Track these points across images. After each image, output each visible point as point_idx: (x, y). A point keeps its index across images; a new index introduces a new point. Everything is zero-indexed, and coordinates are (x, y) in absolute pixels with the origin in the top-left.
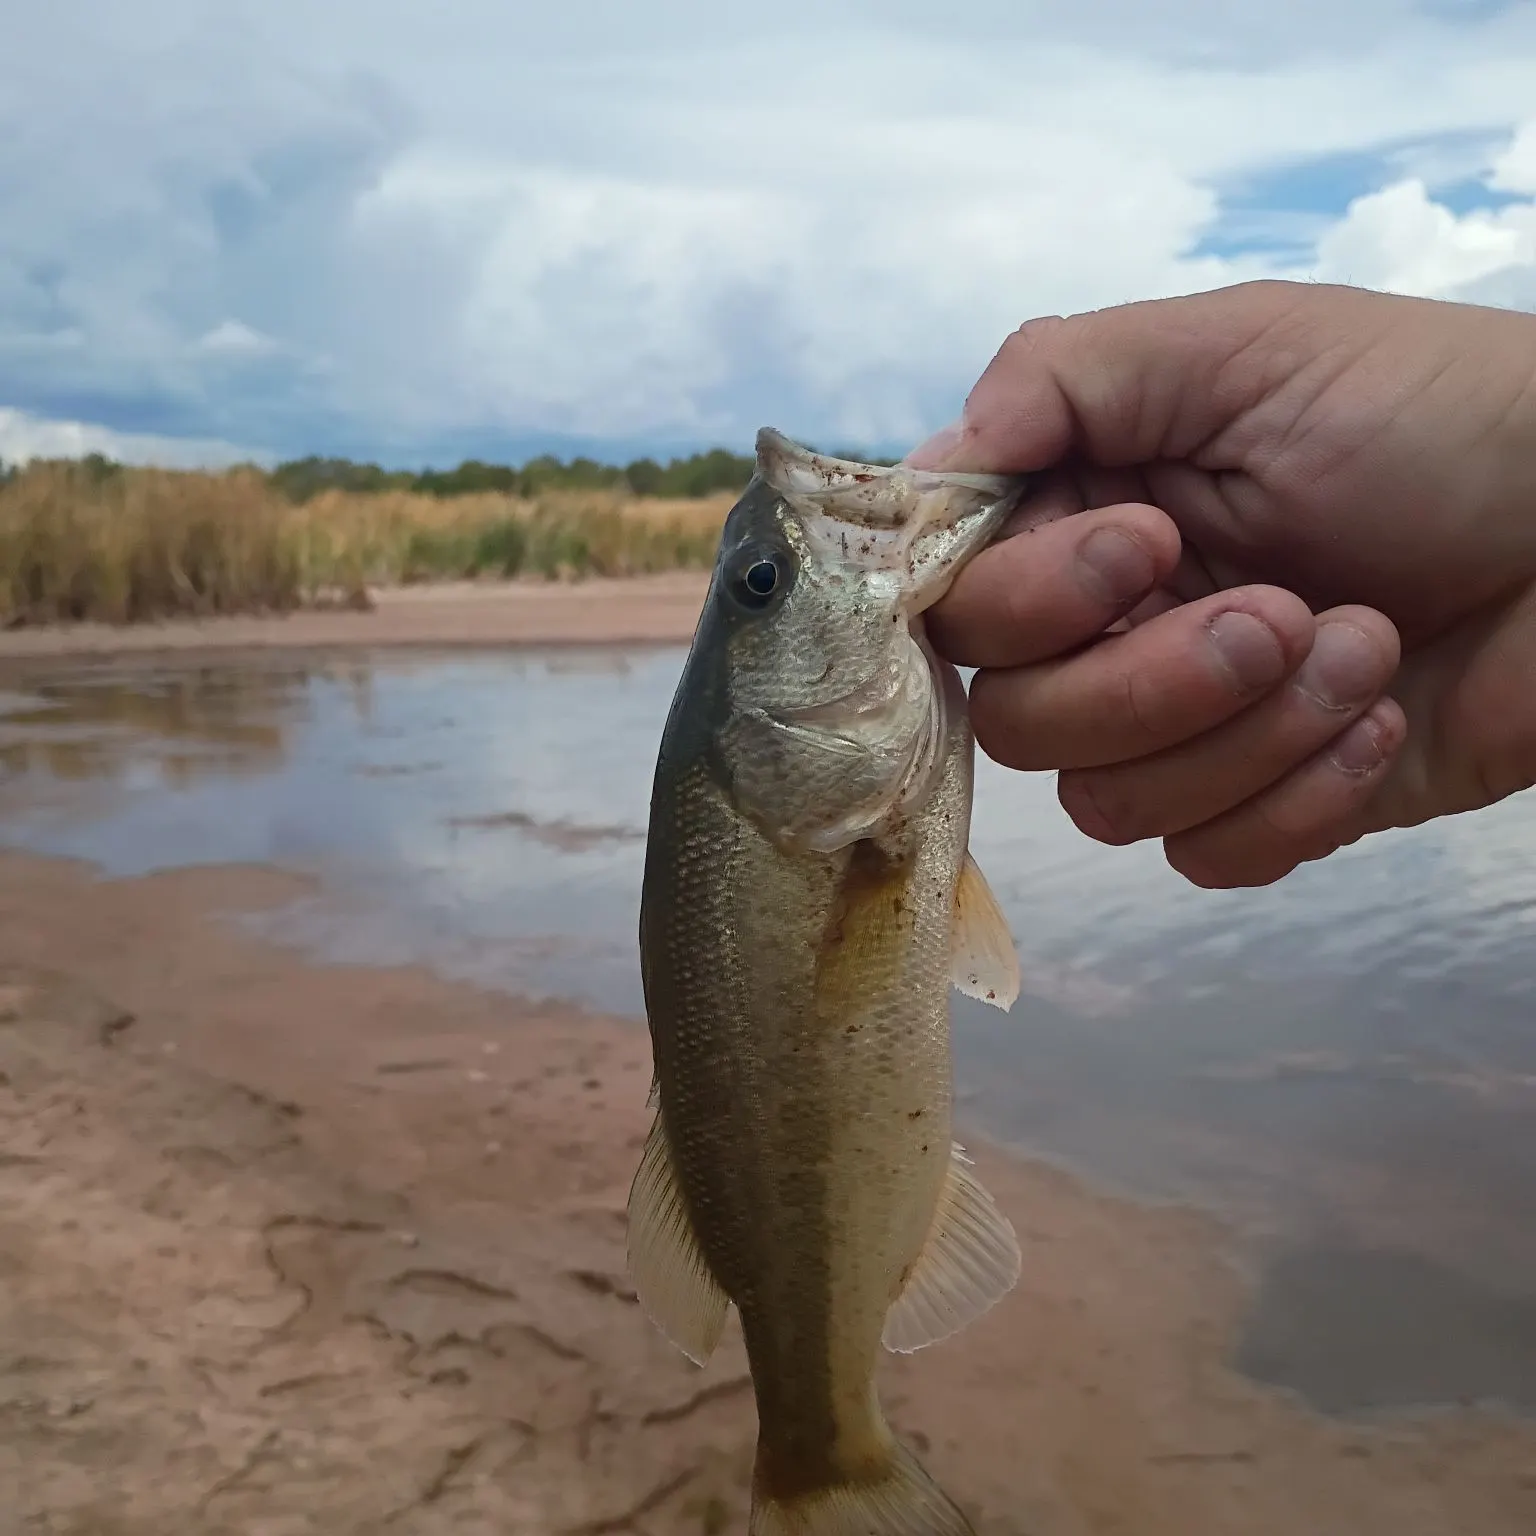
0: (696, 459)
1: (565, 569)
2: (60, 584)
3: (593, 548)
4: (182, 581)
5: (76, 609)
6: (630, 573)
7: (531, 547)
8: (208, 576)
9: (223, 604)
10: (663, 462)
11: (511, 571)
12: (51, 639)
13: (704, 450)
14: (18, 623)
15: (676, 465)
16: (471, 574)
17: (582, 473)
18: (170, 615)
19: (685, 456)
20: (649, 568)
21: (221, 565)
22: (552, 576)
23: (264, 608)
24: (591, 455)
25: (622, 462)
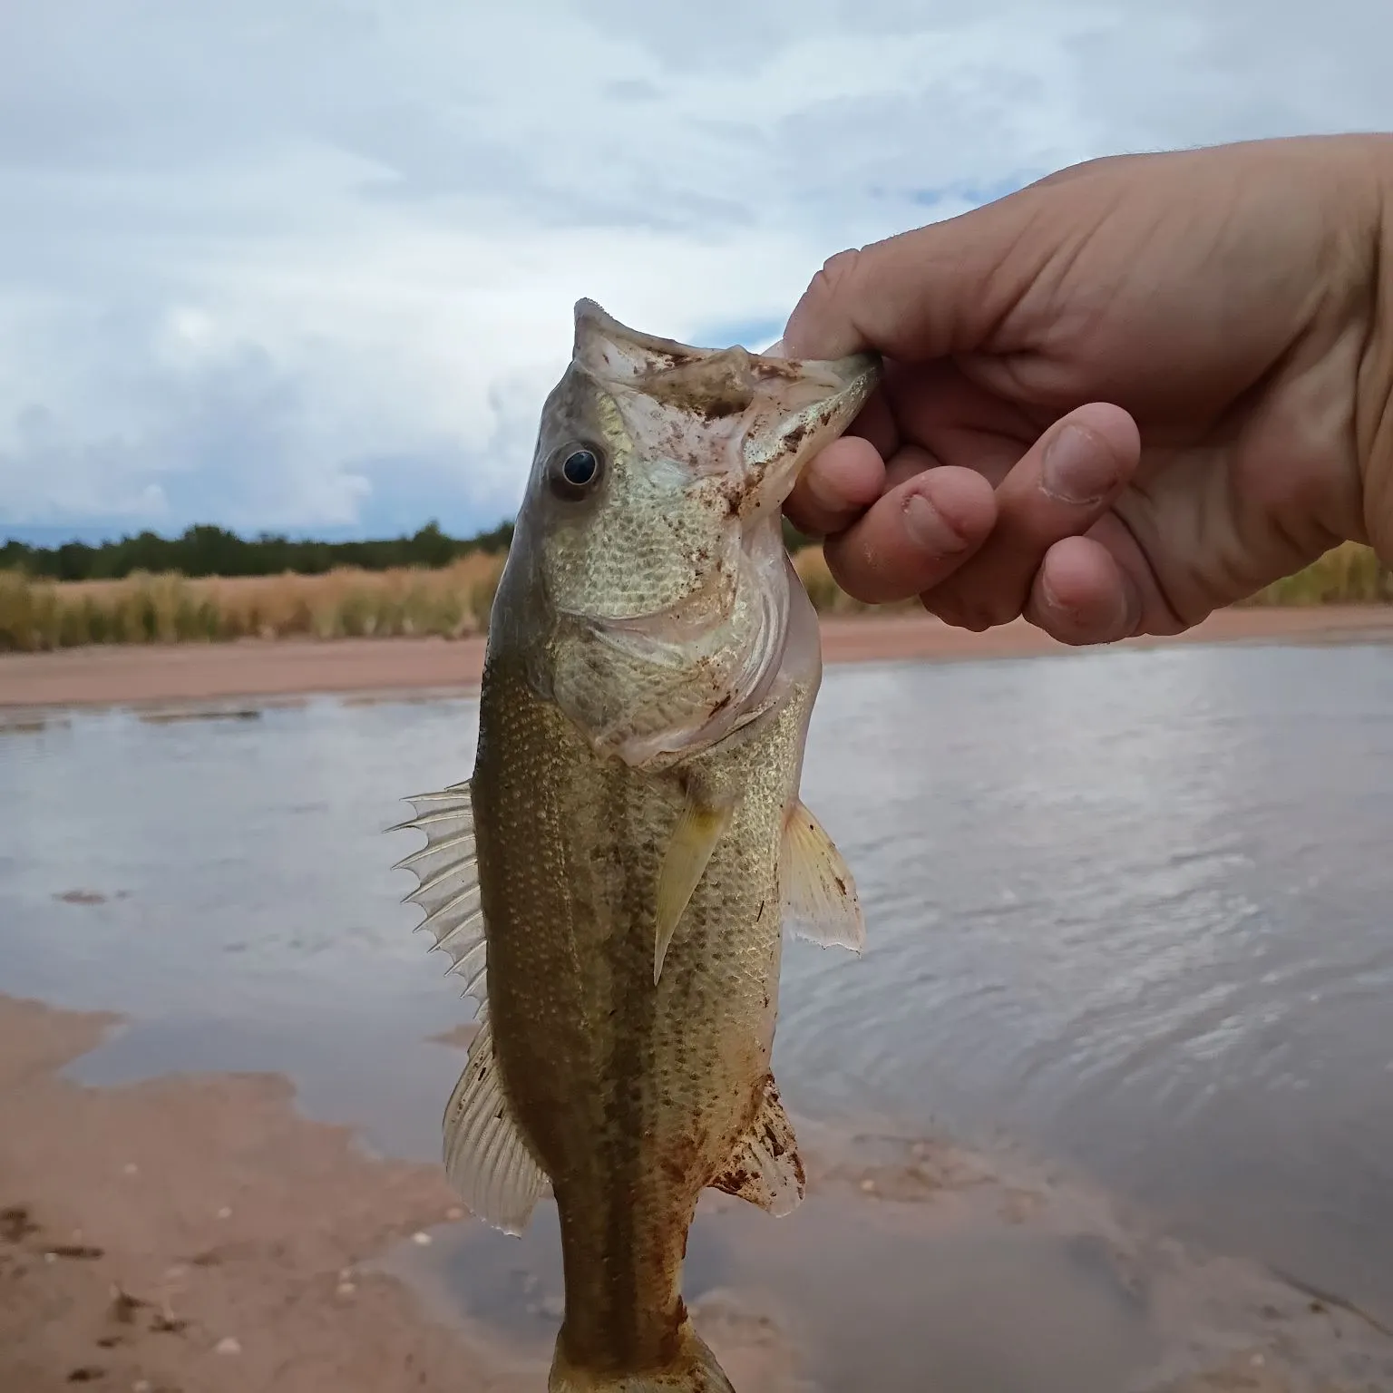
0: (127, 541)
6: (46, 647)
10: (94, 542)
13: (134, 534)
19: (116, 539)
24: (23, 539)
25: (54, 545)
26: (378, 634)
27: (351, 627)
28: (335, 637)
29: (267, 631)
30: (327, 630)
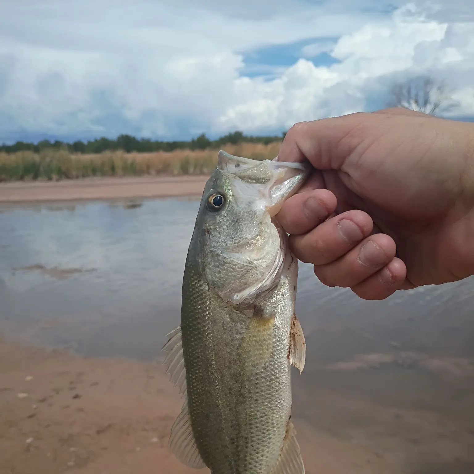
0: (96, 141)
1: (54, 176)
3: (63, 169)
6: (77, 177)
7: (42, 169)
10: (85, 142)
11: (36, 177)
13: (98, 138)
15: (90, 143)
16: (22, 178)
17: (58, 145)
19: (92, 140)
20: (84, 176)
22: (50, 179)
24: (60, 140)
25: (71, 142)
26: (195, 174)
27: (185, 170)
28: (179, 175)
29: (153, 172)
30: (176, 172)
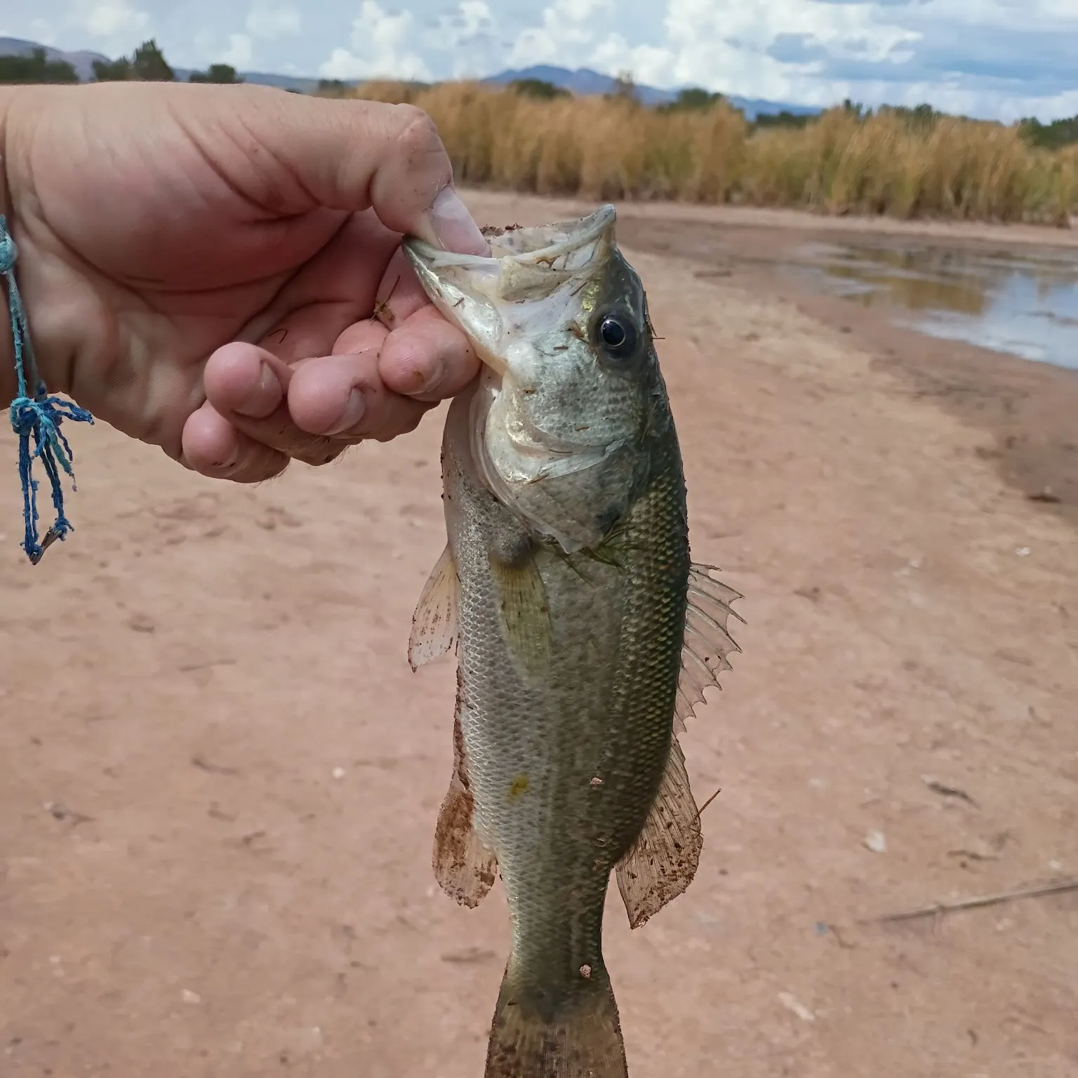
2: (875, 192)
4: (949, 195)
5: (880, 208)
8: (966, 194)
9: (969, 214)
12: (861, 224)
14: (845, 213)
18: (934, 217)
21: (976, 187)
23: (995, 218)
